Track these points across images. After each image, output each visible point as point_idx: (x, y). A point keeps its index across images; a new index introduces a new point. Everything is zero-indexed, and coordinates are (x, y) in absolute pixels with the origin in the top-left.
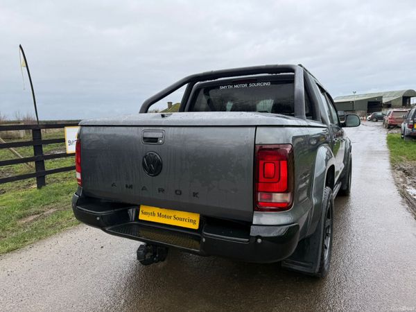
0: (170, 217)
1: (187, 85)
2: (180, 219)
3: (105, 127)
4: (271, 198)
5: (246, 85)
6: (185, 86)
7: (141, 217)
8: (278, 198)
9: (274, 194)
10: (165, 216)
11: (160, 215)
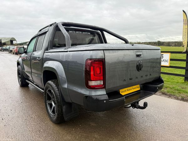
0: (131, 89)
2: (135, 88)
3: (118, 51)
5: (81, 32)
10: (129, 90)
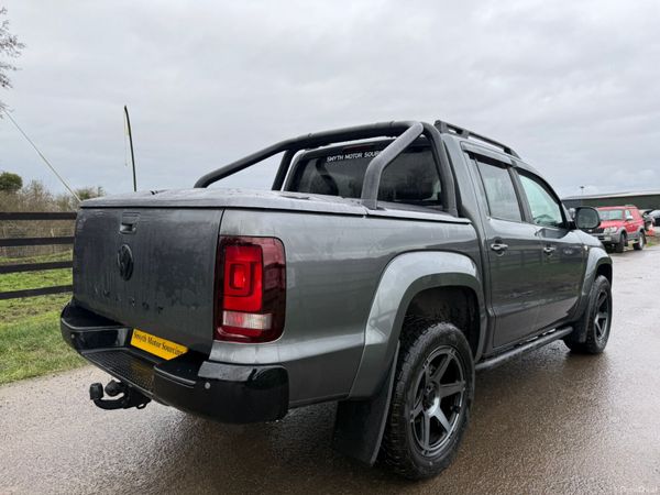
0: (158, 345)
1: (284, 153)
2: (168, 349)
4: (242, 322)
5: (360, 155)
6: (281, 155)
7: (134, 342)
8: (255, 321)
9: (246, 315)
10: (155, 343)
11: (150, 341)
